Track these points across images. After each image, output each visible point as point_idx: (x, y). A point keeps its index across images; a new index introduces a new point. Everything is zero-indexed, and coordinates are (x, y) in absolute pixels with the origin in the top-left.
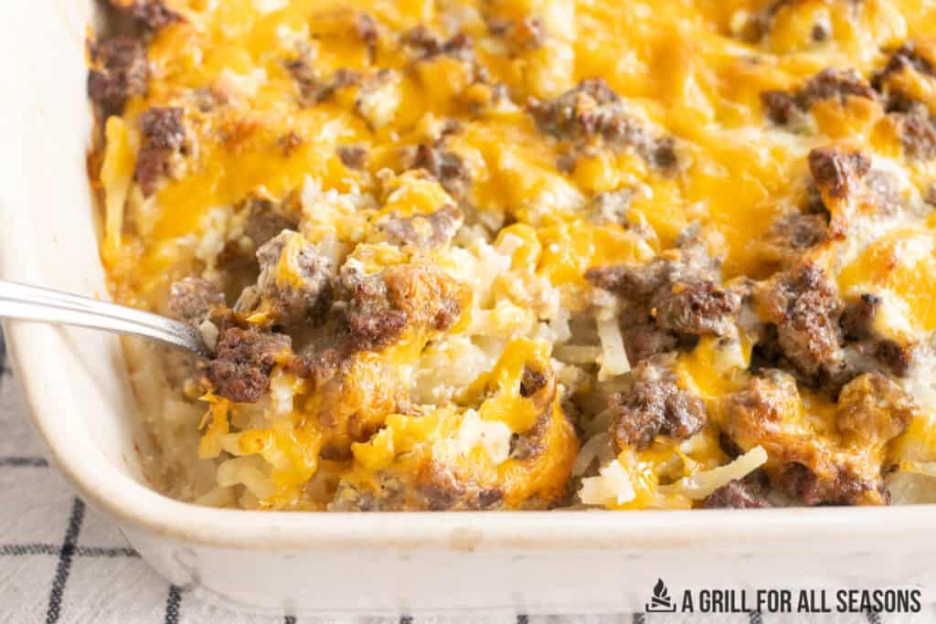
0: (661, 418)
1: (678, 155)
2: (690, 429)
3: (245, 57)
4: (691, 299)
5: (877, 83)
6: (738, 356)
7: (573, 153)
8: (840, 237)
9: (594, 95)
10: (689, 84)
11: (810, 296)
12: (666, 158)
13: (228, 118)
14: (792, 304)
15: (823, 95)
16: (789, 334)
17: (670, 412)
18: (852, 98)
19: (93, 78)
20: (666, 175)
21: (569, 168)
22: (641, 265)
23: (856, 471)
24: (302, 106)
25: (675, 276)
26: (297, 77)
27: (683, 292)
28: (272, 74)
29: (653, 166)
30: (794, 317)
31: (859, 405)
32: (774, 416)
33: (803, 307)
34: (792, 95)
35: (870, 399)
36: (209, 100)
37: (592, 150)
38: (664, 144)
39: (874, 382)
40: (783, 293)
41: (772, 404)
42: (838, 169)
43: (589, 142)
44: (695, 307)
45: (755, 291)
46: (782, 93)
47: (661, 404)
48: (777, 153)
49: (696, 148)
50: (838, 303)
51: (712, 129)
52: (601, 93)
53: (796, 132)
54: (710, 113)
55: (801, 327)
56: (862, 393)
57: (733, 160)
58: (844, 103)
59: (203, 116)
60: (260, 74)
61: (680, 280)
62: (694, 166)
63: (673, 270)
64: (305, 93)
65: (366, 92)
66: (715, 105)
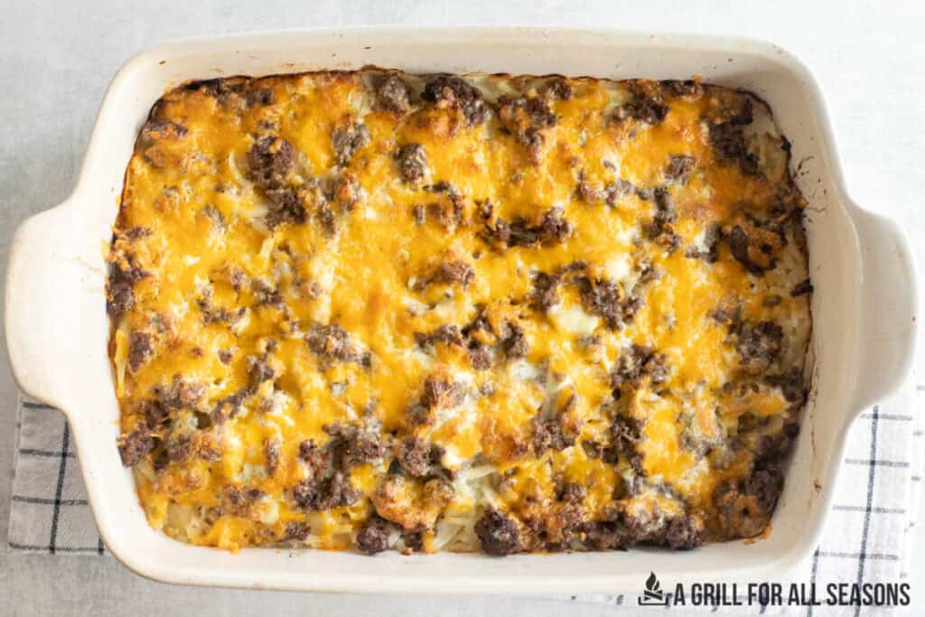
1: (372, 362)
3: (179, 294)
4: (363, 451)
5: (465, 332)
6: (383, 469)
7: (325, 364)
9: (334, 336)
10: (381, 320)
11: (415, 451)
12: (367, 362)
13: (170, 337)
14: (406, 455)
15: (442, 340)
16: (404, 465)
17: (343, 497)
18: (453, 344)
19: (109, 304)
20: (366, 372)
21: (323, 371)
22: (346, 425)
23: (424, 522)
24: (205, 326)
25: (359, 437)
26: (202, 310)
27: (361, 447)
28: (192, 308)
29: (361, 366)
30: (406, 459)
31: (430, 493)
32: (392, 501)
34: (428, 336)
35: (435, 492)
36: (162, 327)
37: (334, 365)
38: (367, 356)
39: (438, 485)
40: (403, 449)
41: (391, 495)
42: (435, 393)
43: (332, 361)
44: (365, 454)
45: (392, 444)
46: (424, 335)
48: (416, 364)
49: (380, 360)
51: (390, 349)
52: (338, 334)
53: (427, 354)
54: (390, 338)
55: (409, 464)
56: (433, 489)
57: (396, 368)
58: (449, 345)
59: (160, 336)
60: (185, 305)
61: (361, 440)
62: (378, 369)
63: (359, 434)
64: (206, 319)
65: (233, 323)
66: (394, 335)
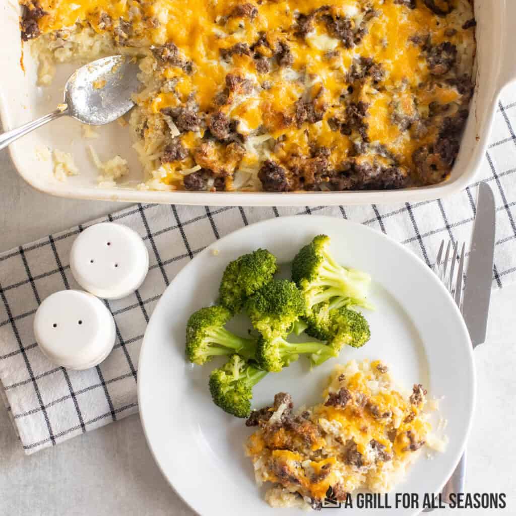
0: (175, 155)
1: (193, 69)
2: (183, 157)
5: (252, 49)
6: (200, 135)
8: (230, 103)
9: (169, 48)
11: (219, 121)
12: (189, 69)
14: (214, 124)
15: (237, 53)
16: (213, 131)
17: (178, 153)
18: (244, 55)
20: (189, 74)
22: (175, 107)
23: (226, 170)
29: (185, 71)
30: (214, 127)
31: (230, 152)
32: (206, 155)
33: (216, 125)
34: (228, 51)
35: (233, 151)
38: (189, 64)
39: (235, 146)
40: (212, 120)
41: (205, 151)
42: (232, 83)
44: (188, 123)
45: (205, 118)
46: (225, 50)
47: (176, 151)
49: (198, 67)
50: (228, 121)
51: (204, 60)
52: (171, 48)
53: (227, 63)
54: (204, 53)
55: (216, 130)
56: (231, 149)
57: (209, 72)
58: (241, 56)
61: (184, 114)
62: (197, 73)
63: (183, 111)
66: (206, 51)
